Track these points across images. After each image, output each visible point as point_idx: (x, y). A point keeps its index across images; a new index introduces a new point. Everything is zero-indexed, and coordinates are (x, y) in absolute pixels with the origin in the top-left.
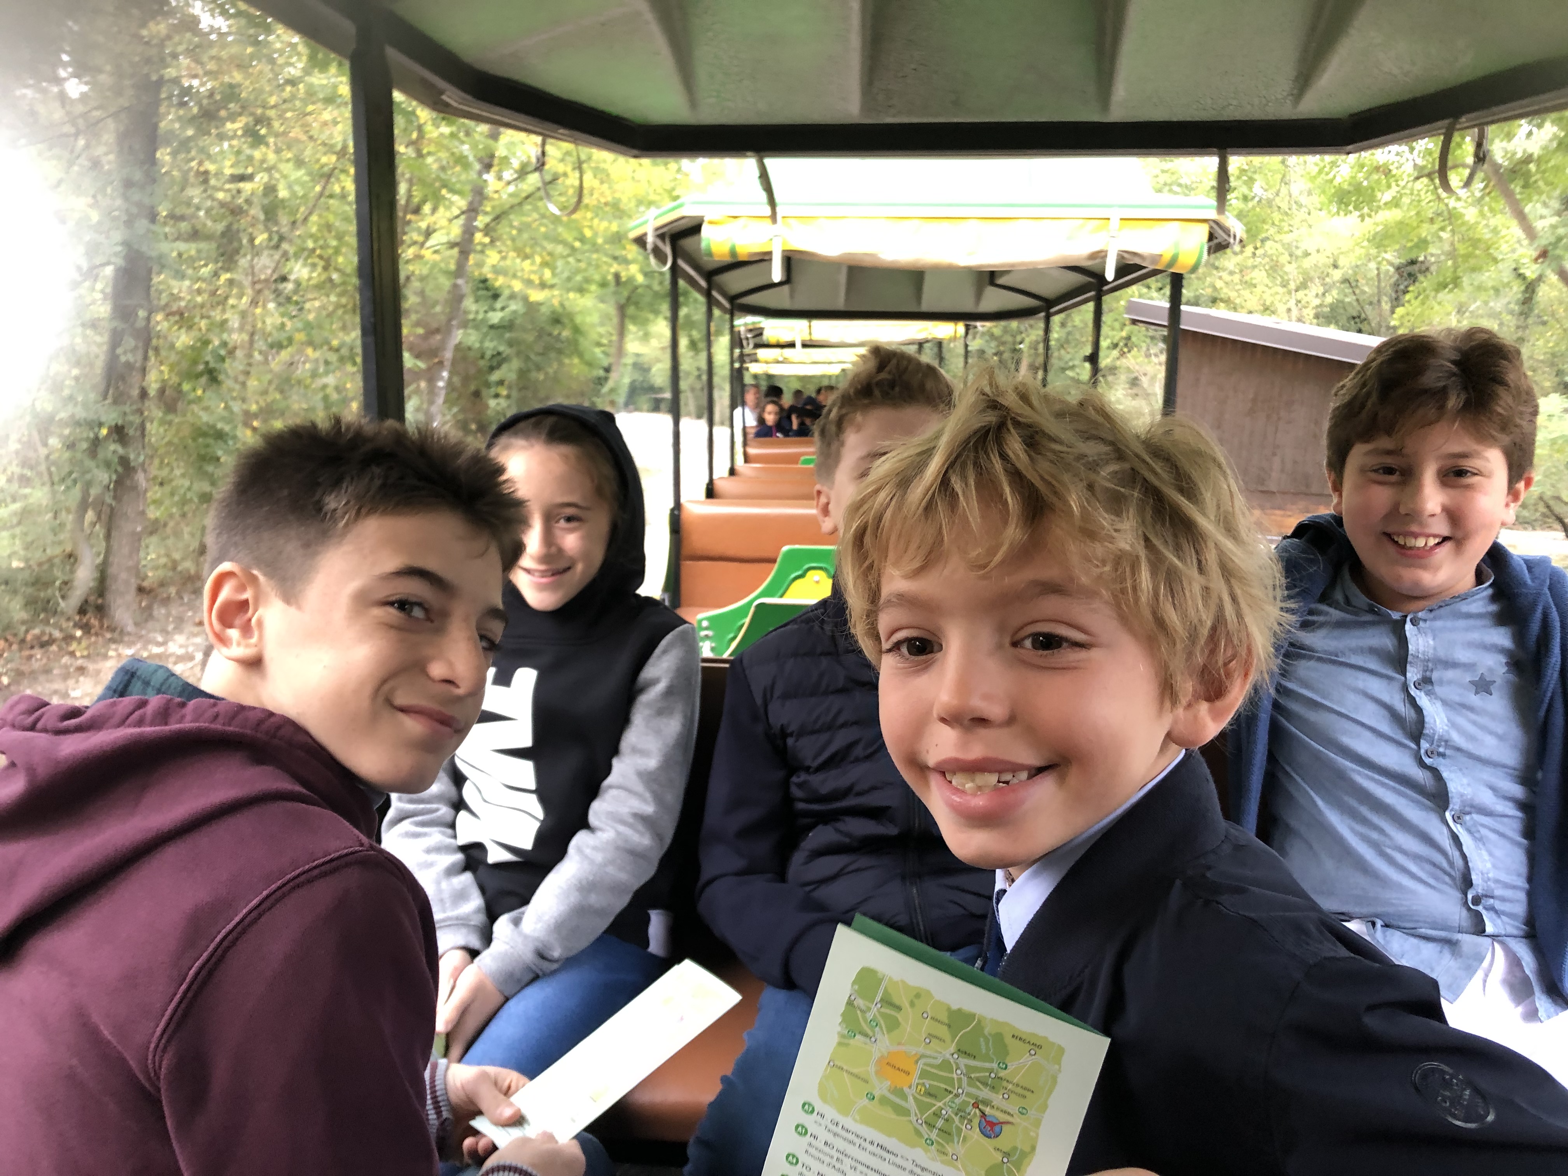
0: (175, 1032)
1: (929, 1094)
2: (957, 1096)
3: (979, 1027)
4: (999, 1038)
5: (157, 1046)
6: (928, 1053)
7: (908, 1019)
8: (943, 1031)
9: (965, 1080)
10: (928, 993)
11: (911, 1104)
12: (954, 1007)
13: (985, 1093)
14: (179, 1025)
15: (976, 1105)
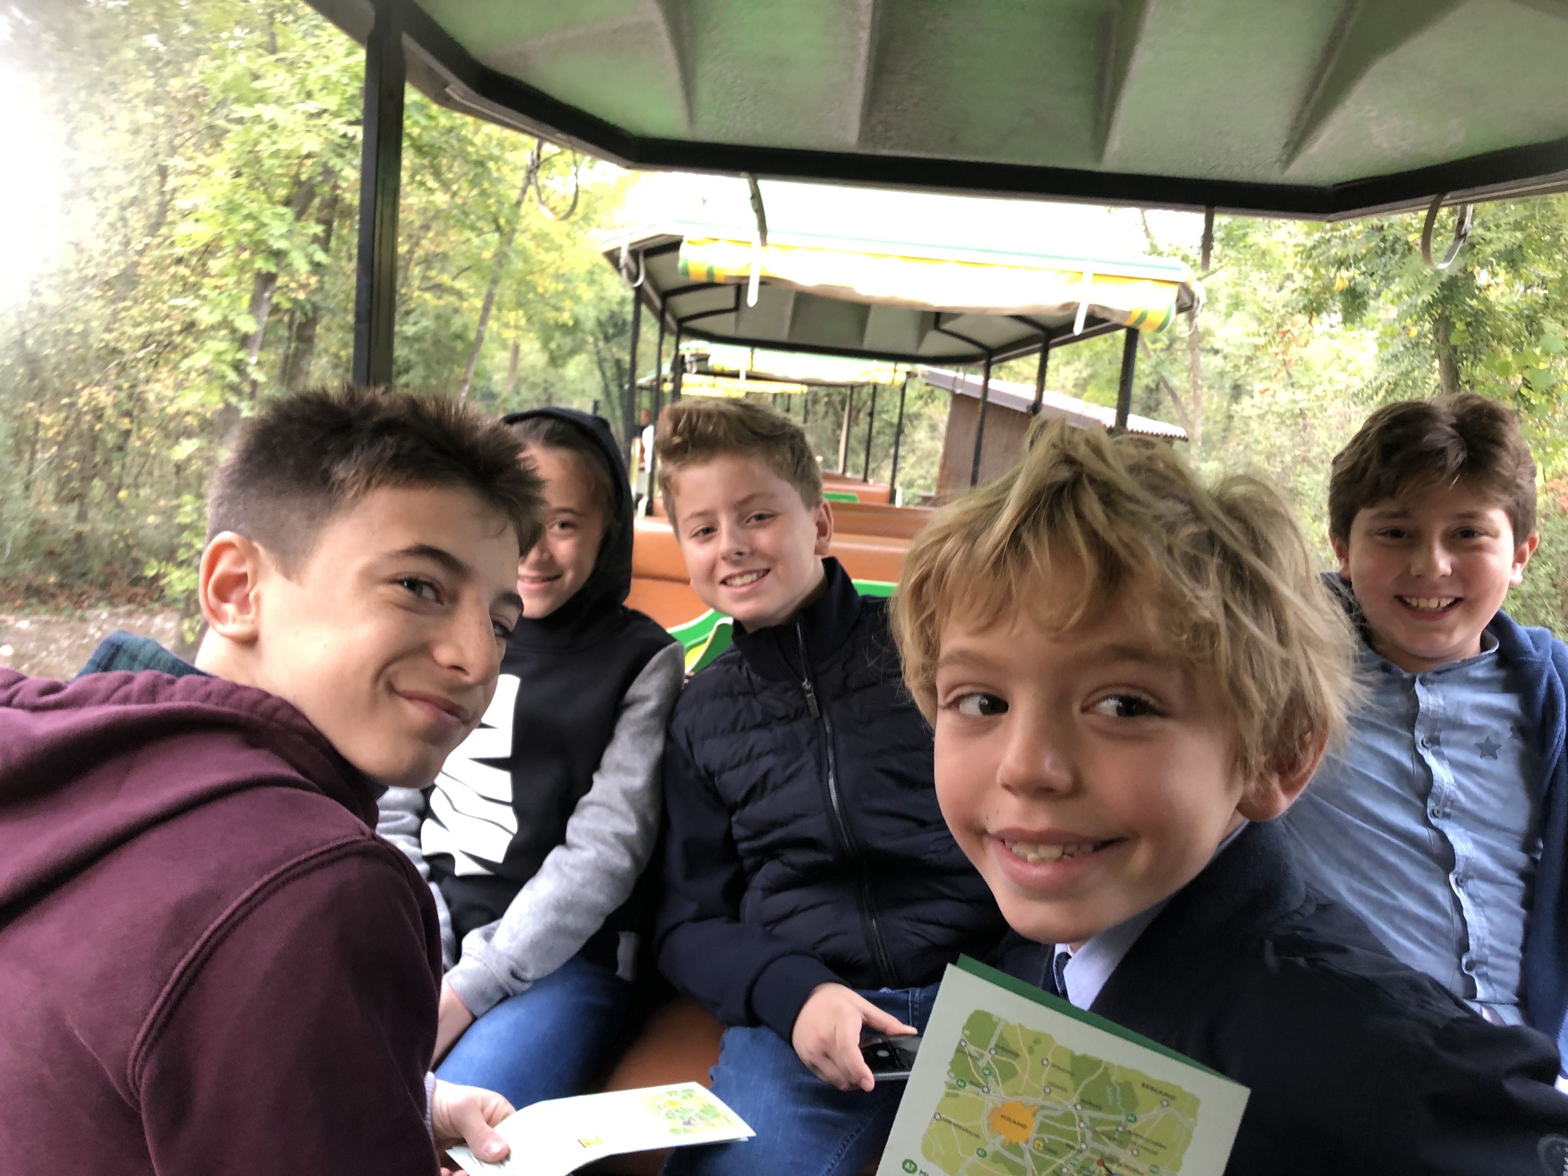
0: (156, 1039)
1: (1049, 1150)
2: (1081, 1151)
3: (1106, 1075)
4: (1127, 1088)
5: (137, 1054)
6: (1048, 1103)
7: (1026, 1066)
8: (1066, 1080)
9: (1089, 1134)
10: (1049, 1037)
11: (1028, 1161)
12: (1078, 1052)
13: (1111, 1149)
14: (161, 1032)
15: (1101, 1163)
